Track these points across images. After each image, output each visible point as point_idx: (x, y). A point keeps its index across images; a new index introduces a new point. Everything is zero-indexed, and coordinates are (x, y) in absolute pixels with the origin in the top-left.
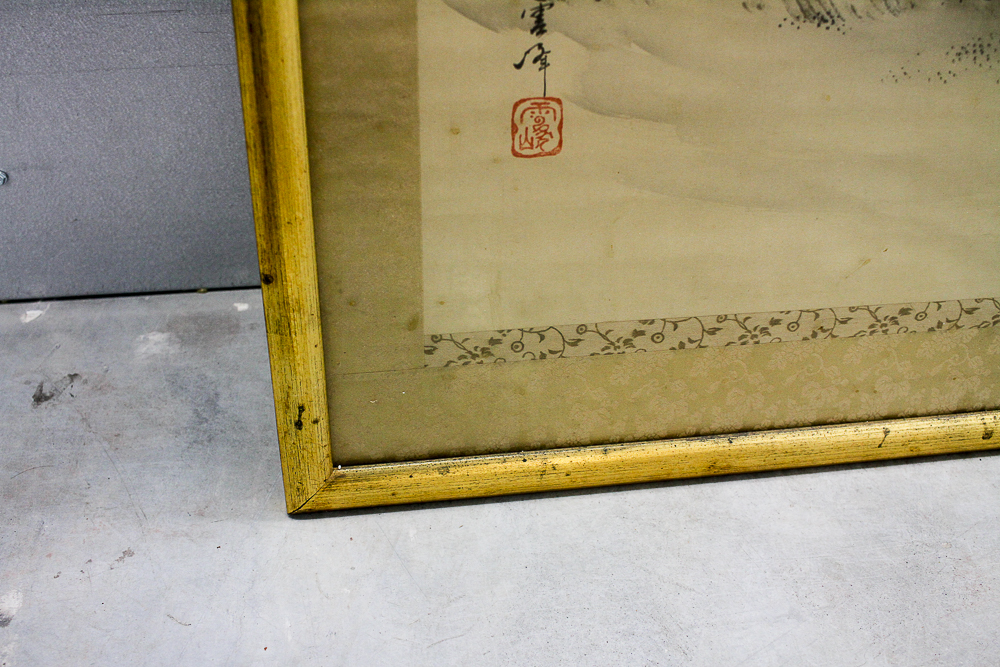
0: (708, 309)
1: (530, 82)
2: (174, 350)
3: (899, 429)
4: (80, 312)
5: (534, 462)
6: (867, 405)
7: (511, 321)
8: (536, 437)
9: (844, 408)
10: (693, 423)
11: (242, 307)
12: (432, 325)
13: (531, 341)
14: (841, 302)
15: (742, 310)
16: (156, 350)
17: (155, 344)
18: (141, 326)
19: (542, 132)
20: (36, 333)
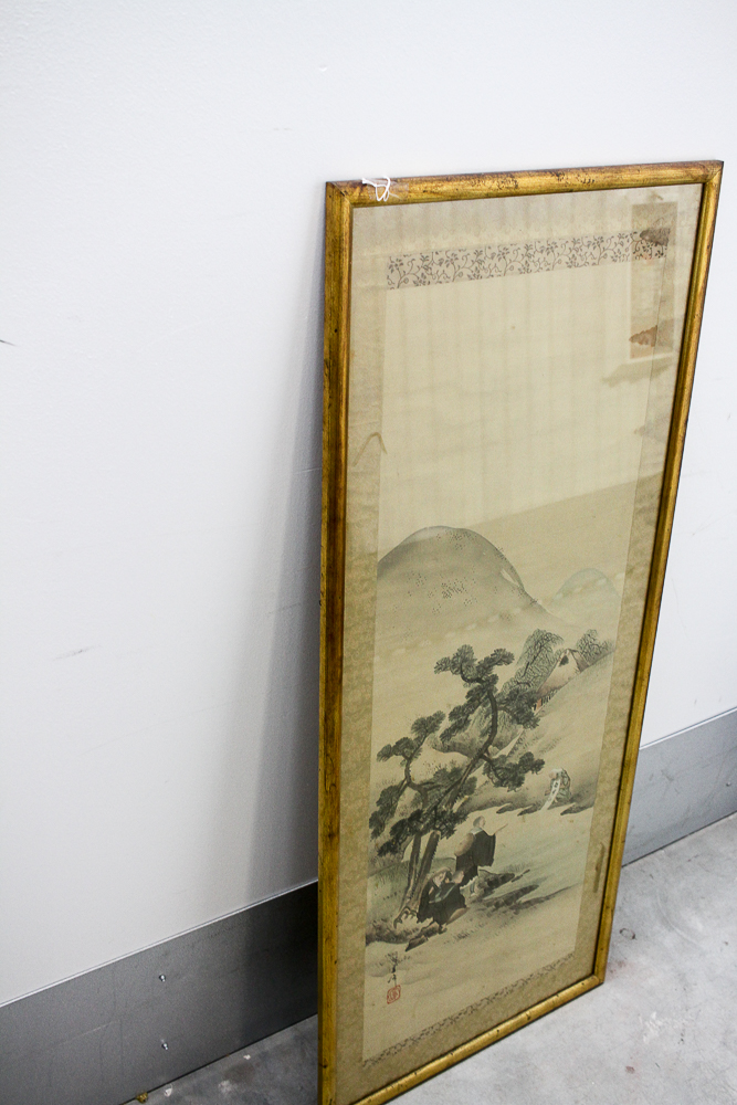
0: (441, 1019)
1: (393, 983)
2: (236, 1086)
3: (500, 1028)
4: (186, 1084)
5: (395, 1085)
6: (490, 1024)
7: (387, 1047)
8: (395, 1077)
9: (484, 1028)
10: (439, 1052)
11: (248, 1057)
12: (366, 1057)
13: (393, 1051)
14: (478, 1000)
15: (449, 1015)
16: (229, 1089)
17: (226, 1086)
18: (216, 1081)
19: (395, 994)
20: (175, 1099)
